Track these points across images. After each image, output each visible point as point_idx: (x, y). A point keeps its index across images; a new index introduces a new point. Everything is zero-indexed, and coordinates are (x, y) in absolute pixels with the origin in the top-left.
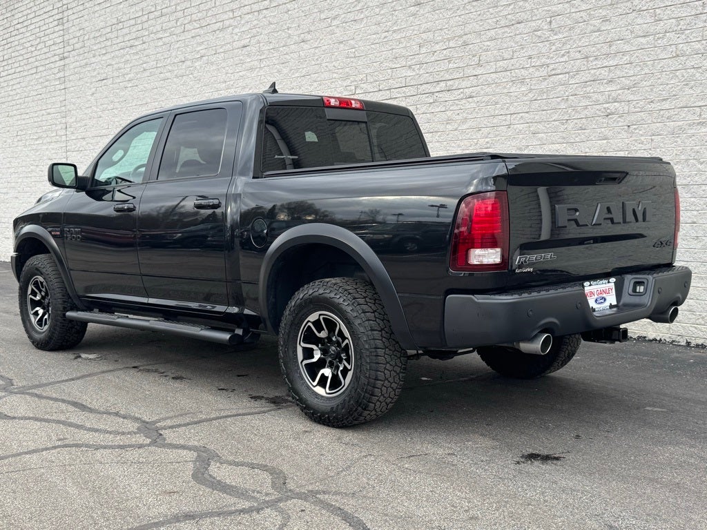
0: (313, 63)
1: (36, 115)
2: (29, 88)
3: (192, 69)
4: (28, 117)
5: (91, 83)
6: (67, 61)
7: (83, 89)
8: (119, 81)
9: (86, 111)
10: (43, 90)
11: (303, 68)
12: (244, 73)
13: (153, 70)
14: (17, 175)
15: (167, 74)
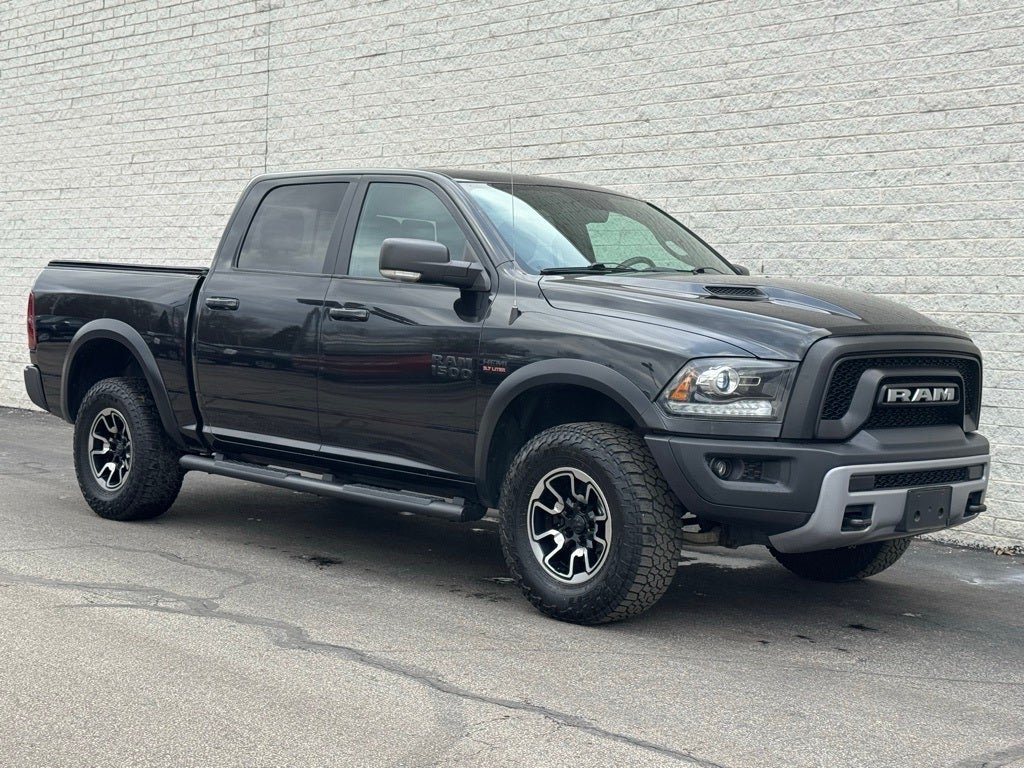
0: (1002, 23)
1: (186, 123)
2: (168, 68)
3: (629, 35)
4: (164, 126)
5: (342, 62)
6: (277, 14)
7: (317, 73)
8: (420, 58)
9: (324, 120)
10: (207, 72)
11: (969, 35)
12: (783, 44)
13: (515, 37)
14: (125, 243)
15: (556, 46)
